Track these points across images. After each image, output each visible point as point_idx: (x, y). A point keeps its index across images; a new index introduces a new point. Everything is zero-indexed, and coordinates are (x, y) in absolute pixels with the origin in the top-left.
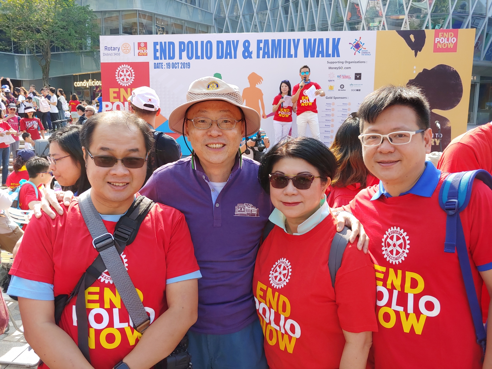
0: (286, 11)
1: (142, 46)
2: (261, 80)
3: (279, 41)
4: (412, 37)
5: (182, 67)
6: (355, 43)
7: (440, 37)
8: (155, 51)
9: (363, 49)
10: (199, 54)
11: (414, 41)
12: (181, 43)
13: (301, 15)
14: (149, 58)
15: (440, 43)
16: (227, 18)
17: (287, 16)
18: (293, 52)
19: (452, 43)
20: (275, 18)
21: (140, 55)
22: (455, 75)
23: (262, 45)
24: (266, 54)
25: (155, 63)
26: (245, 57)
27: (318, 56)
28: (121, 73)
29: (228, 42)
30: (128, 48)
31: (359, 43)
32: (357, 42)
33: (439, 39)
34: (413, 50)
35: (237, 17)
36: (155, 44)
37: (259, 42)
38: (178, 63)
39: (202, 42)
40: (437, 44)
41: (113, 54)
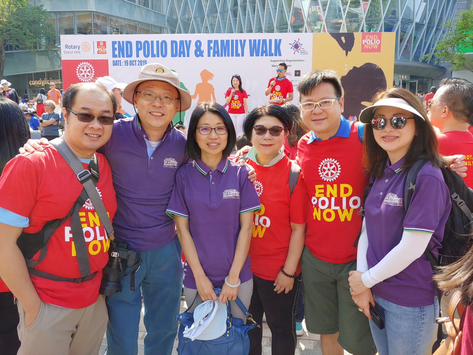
0: (235, 14)
1: (101, 45)
2: (212, 76)
3: (228, 41)
4: (343, 39)
5: (140, 64)
6: (295, 44)
7: (366, 39)
8: (114, 49)
9: (301, 49)
10: (155, 53)
11: (345, 42)
12: (138, 42)
13: (249, 18)
14: (108, 56)
15: (367, 44)
16: (179, 20)
17: (236, 19)
18: (240, 51)
19: (377, 44)
20: (225, 21)
21: (99, 53)
22: (379, 72)
23: (212, 45)
24: (216, 53)
25: (113, 61)
26: (197, 56)
27: (262, 55)
28: (81, 69)
29: (182, 42)
30: (88, 47)
31: (298, 43)
32: (296, 42)
33: (365, 40)
34: (344, 50)
35: (189, 19)
36: (114, 43)
37: (210, 42)
38: (136, 61)
39: (158, 42)
40: (364, 45)
41: (74, 52)
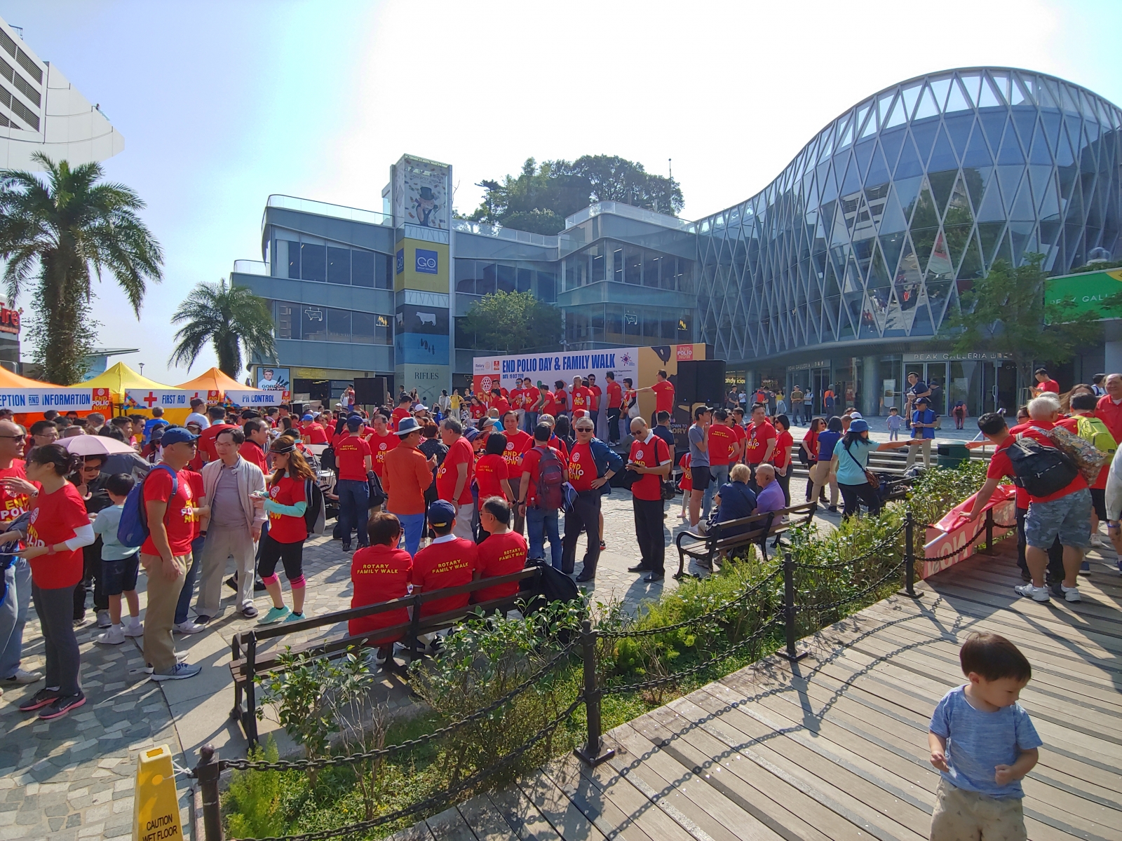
1: (497, 363)
3: (577, 357)
4: (662, 351)
8: (504, 366)
9: (630, 361)
10: (529, 368)
11: (664, 354)
12: (519, 361)
14: (500, 372)
15: (681, 355)
18: (585, 365)
19: (689, 355)
21: (495, 370)
23: (566, 360)
24: (569, 367)
25: (503, 375)
26: (556, 369)
27: (601, 367)
28: (484, 382)
29: (546, 359)
30: (488, 365)
31: (627, 356)
32: (625, 356)
33: (680, 352)
34: (662, 360)
37: (565, 358)
39: (531, 360)
40: (678, 356)
41: (480, 370)
